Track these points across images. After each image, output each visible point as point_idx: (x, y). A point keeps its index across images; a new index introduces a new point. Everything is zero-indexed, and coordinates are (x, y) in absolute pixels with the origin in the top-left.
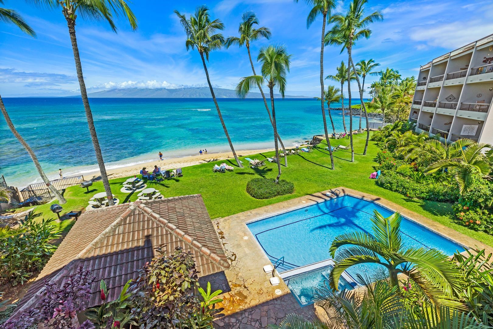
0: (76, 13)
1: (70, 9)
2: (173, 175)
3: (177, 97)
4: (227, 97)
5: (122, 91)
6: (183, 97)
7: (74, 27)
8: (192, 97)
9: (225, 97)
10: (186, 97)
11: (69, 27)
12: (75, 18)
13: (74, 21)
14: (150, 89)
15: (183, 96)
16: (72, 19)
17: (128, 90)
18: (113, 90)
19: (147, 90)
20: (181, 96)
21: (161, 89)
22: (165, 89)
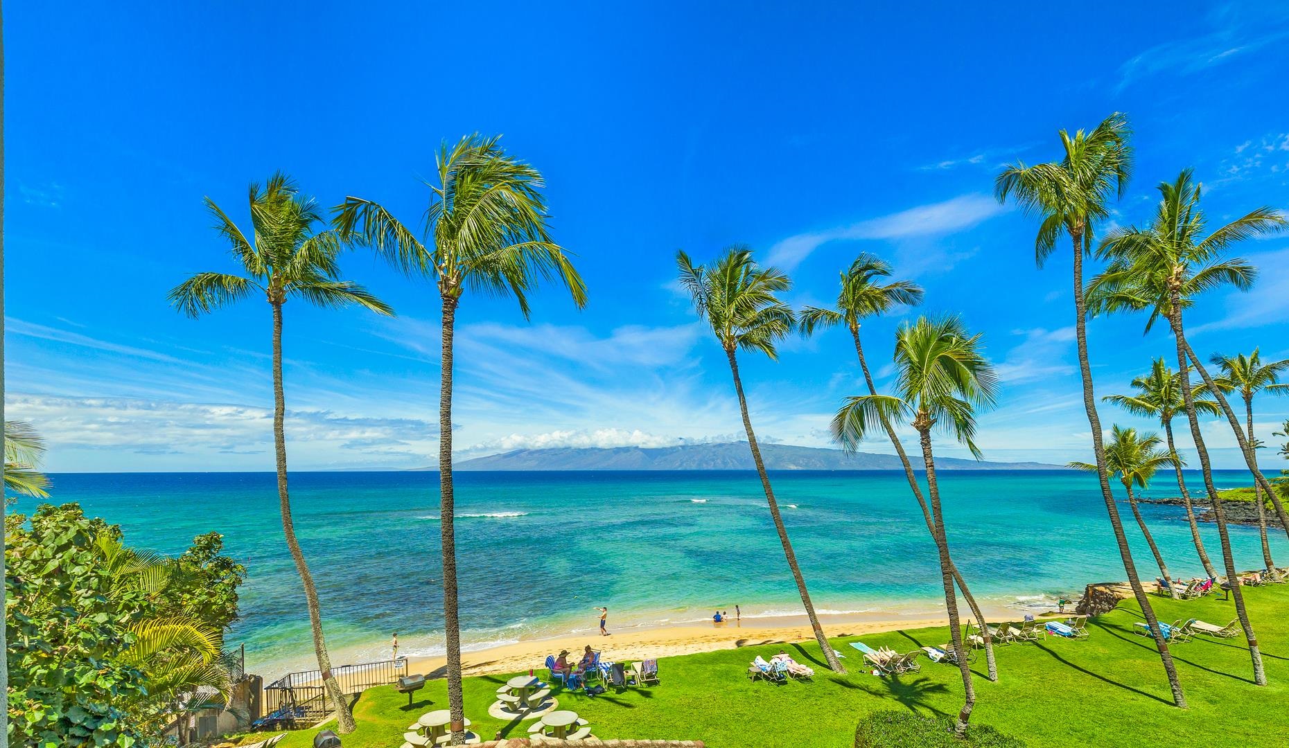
0: (464, 284)
1: (453, 277)
2: (633, 676)
3: (666, 469)
4: (800, 468)
5: (536, 455)
6: (680, 469)
7: (453, 311)
8: (705, 467)
9: (793, 468)
10: (688, 469)
11: (445, 312)
12: (459, 294)
13: (456, 301)
14: (601, 450)
15: (680, 465)
16: (452, 297)
17: (553, 452)
18: (517, 453)
19: (594, 450)
20: (676, 466)
21: (626, 450)
22: (637, 448)
